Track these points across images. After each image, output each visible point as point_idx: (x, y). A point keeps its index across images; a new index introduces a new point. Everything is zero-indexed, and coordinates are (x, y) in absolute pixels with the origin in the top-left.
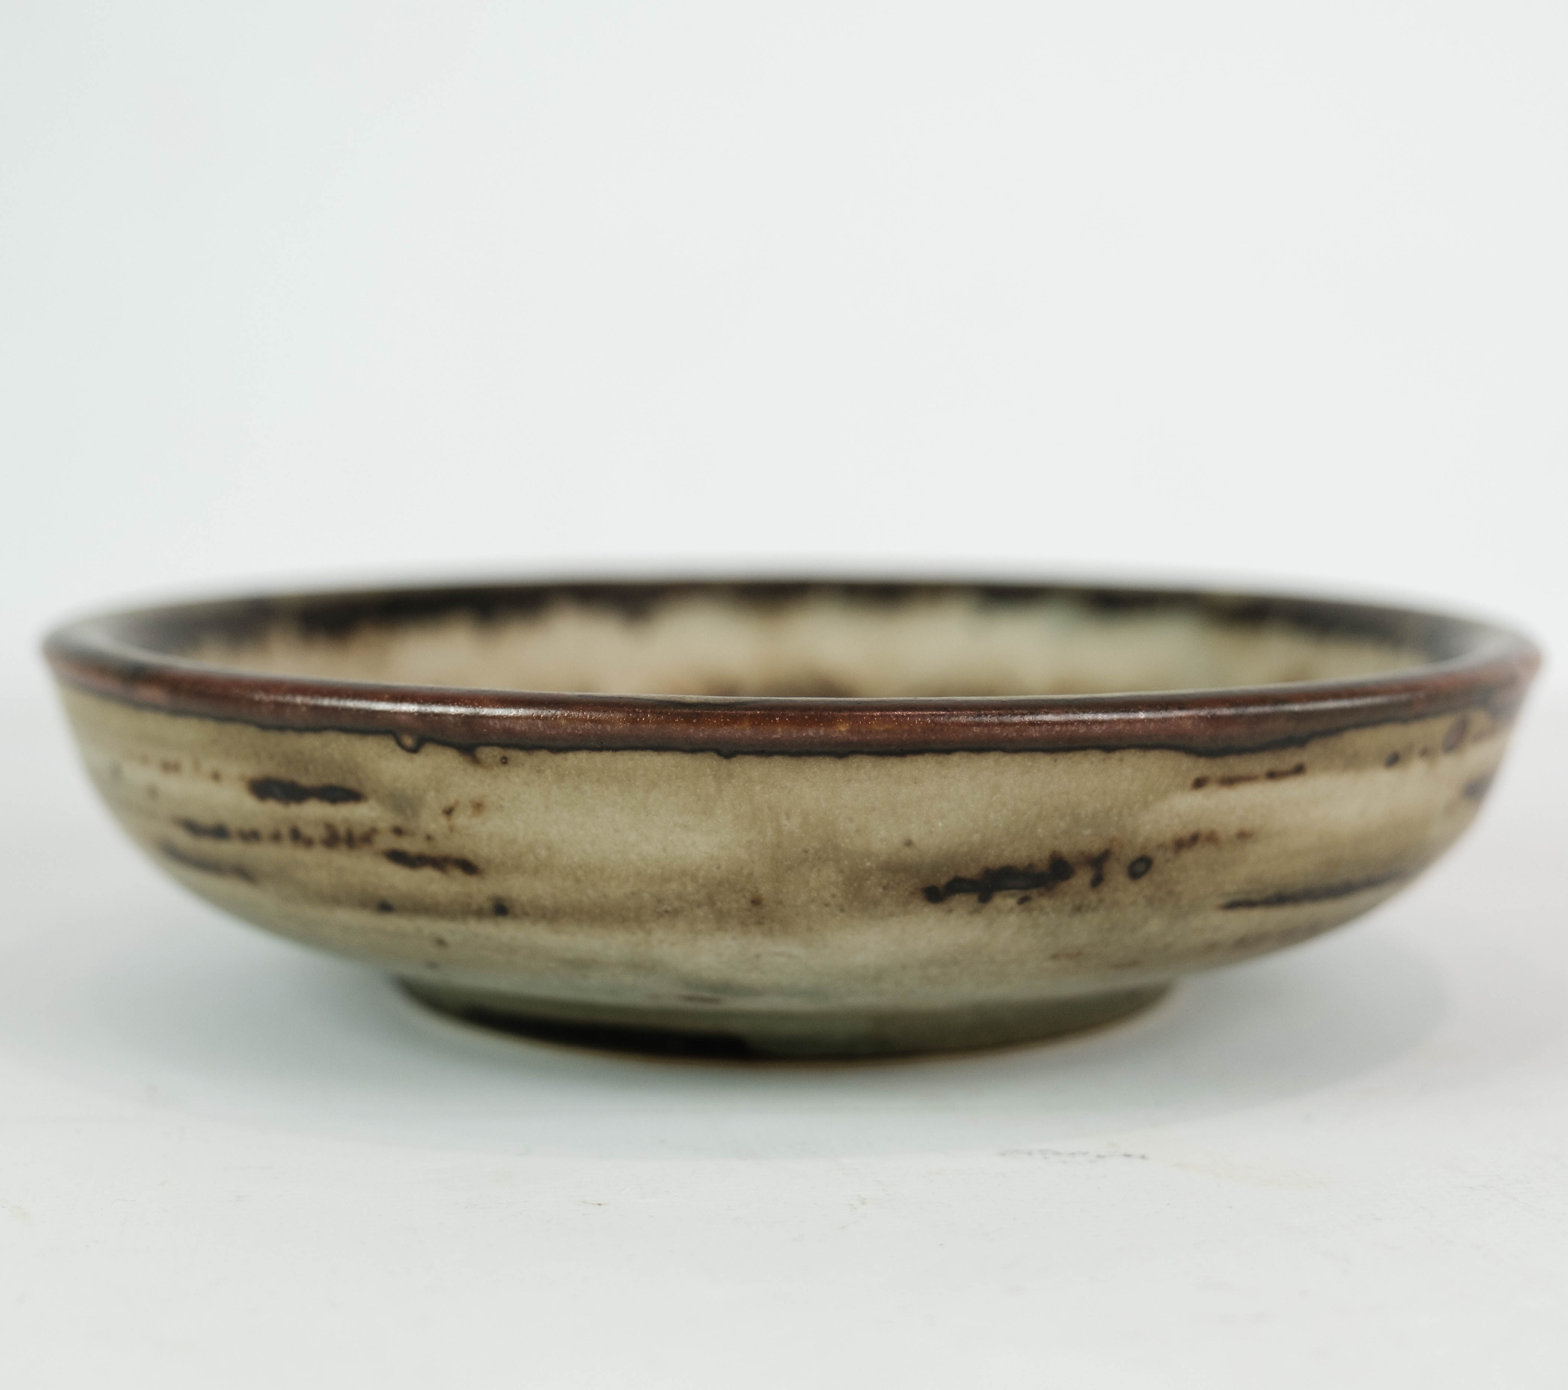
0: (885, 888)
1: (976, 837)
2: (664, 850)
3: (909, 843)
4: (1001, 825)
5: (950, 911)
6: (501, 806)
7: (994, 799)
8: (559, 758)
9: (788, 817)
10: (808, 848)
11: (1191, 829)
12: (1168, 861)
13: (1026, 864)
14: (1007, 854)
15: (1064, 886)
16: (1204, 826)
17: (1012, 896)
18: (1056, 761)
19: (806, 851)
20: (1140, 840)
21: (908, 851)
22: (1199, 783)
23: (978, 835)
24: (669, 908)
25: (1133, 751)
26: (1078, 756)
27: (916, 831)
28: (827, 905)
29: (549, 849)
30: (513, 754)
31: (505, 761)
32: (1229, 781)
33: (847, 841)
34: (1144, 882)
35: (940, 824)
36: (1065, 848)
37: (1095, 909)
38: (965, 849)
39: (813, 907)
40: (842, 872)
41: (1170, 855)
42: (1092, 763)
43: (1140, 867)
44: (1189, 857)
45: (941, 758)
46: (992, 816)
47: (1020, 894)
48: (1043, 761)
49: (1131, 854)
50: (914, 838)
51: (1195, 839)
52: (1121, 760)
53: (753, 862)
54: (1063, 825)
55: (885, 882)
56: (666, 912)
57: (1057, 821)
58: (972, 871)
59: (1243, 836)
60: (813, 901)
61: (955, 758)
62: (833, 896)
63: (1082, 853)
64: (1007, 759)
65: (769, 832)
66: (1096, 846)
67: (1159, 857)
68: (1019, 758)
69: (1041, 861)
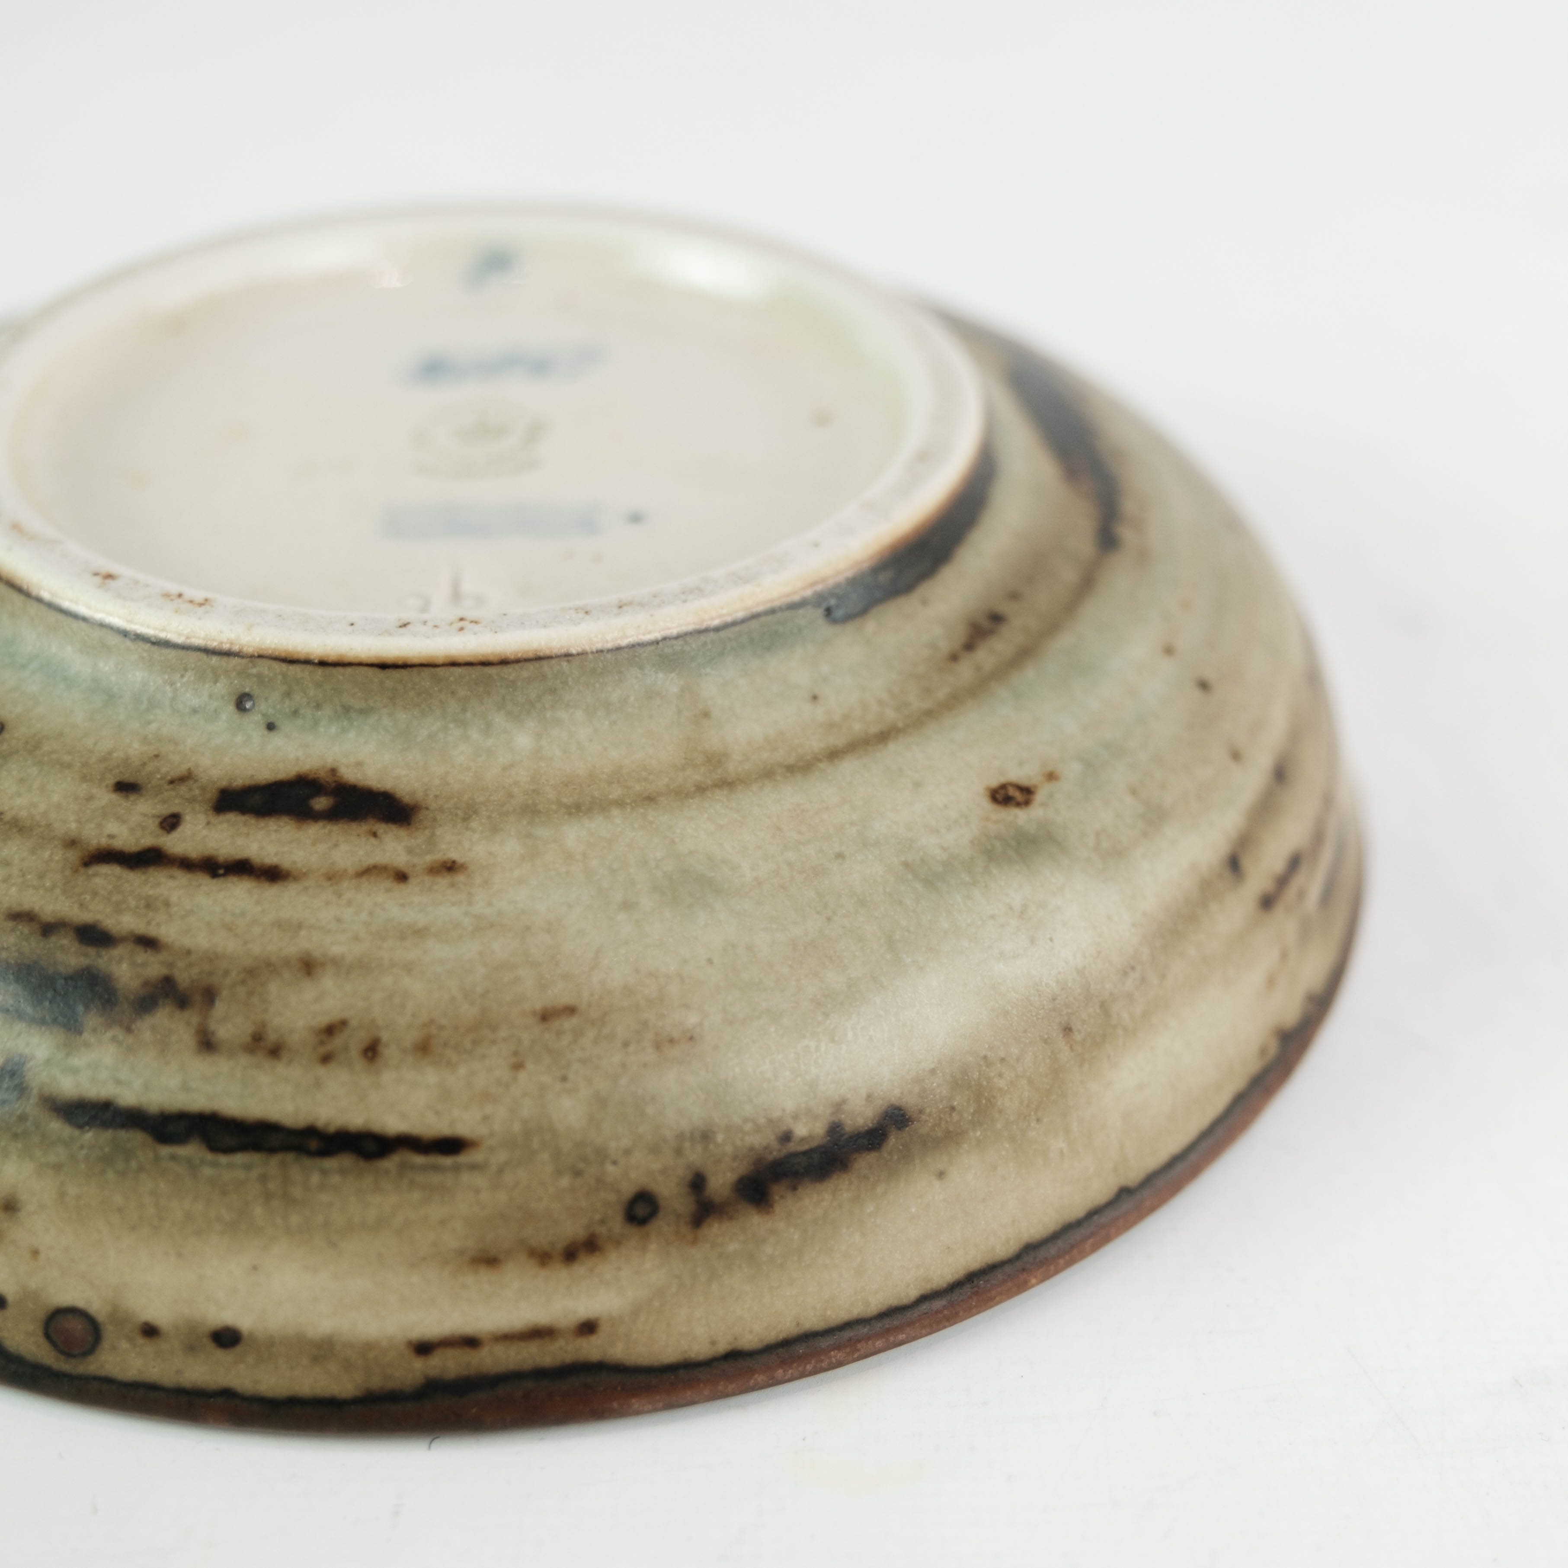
0: (953, 1109)
1: (870, 1208)
3: (941, 1175)
4: (844, 1230)
7: (859, 1259)
11: (579, 1269)
12: (603, 1222)
13: (800, 1190)
14: (827, 1196)
15: (741, 1170)
16: (561, 1274)
17: (803, 1140)
18: (798, 1324)
20: (653, 1247)
21: (941, 1166)
22: (588, 1328)
23: (868, 1211)
25: (701, 1357)
26: (772, 1336)
27: (937, 1192)
28: (1003, 1060)
33: (1004, 1153)
34: (628, 1190)
35: (913, 1210)
36: (756, 1220)
37: (681, 1137)
38: (880, 1190)
39: (1015, 1050)
41: (602, 1230)
42: (751, 1332)
43: (641, 1210)
44: (573, 1231)
47: (792, 1147)
48: (812, 1321)
49: (662, 1225)
50: (937, 1184)
51: (570, 1255)
52: (713, 1343)
54: (769, 1250)
55: (955, 1116)
57: (777, 1253)
58: (864, 1162)
59: (490, 1262)
61: (913, 1293)
62: (1000, 1075)
63: (731, 1218)
65: (1075, 1126)
66: (714, 1229)
67: (617, 1224)
69: (782, 1197)
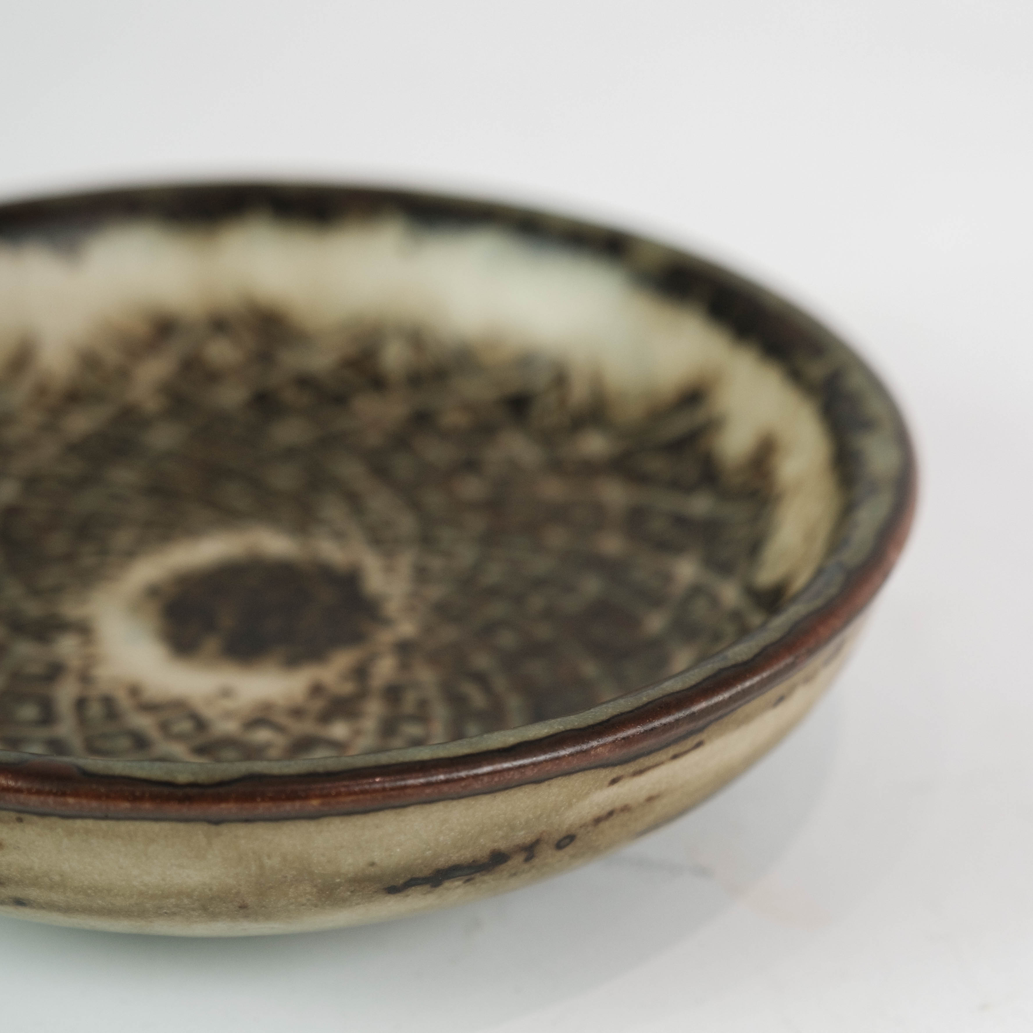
0: (352, 892)
1: (428, 853)
2: (163, 880)
3: (372, 864)
4: (449, 842)
5: (408, 896)
6: (18, 847)
7: (444, 828)
8: (69, 823)
9: (269, 857)
10: (287, 875)
11: (609, 809)
12: (588, 832)
13: (471, 861)
14: (454, 858)
15: (503, 866)
16: (618, 804)
17: (459, 880)
18: (495, 797)
19: (286, 877)
20: (566, 827)
21: (372, 869)
22: (614, 781)
23: (430, 852)
24: (168, 911)
25: (560, 778)
26: (512, 792)
27: (378, 856)
28: (304, 905)
29: (62, 876)
30: (26, 817)
31: (20, 820)
32: (640, 772)
33: (320, 868)
34: (568, 848)
35: (398, 850)
36: (502, 845)
37: (527, 872)
38: (419, 861)
39: (292, 907)
40: (316, 886)
41: (590, 828)
42: (525, 793)
43: (566, 842)
44: (605, 825)
45: (398, 811)
46: (442, 838)
47: (466, 878)
48: (484, 800)
49: (558, 836)
50: (377, 860)
51: (611, 814)
52: (549, 785)
53: (240, 885)
54: (501, 833)
55: (352, 888)
56: (166, 913)
57: (497, 832)
58: (426, 872)
59: (650, 799)
60: (292, 904)
61: (411, 809)
62: (309, 899)
63: (518, 845)
64: (455, 803)
65: (254, 868)
66: (529, 839)
67: (581, 832)
68: (464, 801)
69: (483, 857)
